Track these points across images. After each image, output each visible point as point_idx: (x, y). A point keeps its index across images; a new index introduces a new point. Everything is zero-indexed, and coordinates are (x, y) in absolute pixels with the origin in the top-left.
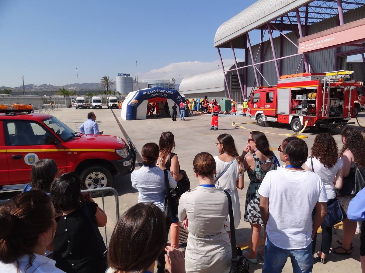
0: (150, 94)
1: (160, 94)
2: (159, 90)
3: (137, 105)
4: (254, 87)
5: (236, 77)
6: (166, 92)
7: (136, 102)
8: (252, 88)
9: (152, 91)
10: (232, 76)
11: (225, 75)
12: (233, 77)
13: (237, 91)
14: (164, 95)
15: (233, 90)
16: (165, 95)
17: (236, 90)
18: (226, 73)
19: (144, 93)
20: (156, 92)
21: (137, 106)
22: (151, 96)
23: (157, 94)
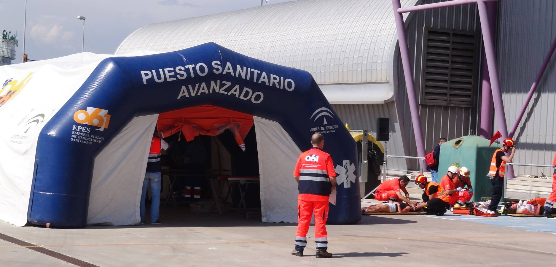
0: (178, 84)
1: (228, 90)
2: (223, 66)
3: (98, 139)
4: (535, 95)
5: (445, 38)
6: (259, 75)
7: (95, 122)
8: (526, 96)
9: (190, 67)
10: (430, 32)
11: (403, 24)
12: (432, 37)
13: (446, 108)
14: (247, 94)
15: (430, 102)
16: (252, 96)
17: (444, 103)
18: (405, 16)
19: (145, 75)
20: (211, 76)
21: (98, 148)
22: (183, 92)
23: (213, 83)
